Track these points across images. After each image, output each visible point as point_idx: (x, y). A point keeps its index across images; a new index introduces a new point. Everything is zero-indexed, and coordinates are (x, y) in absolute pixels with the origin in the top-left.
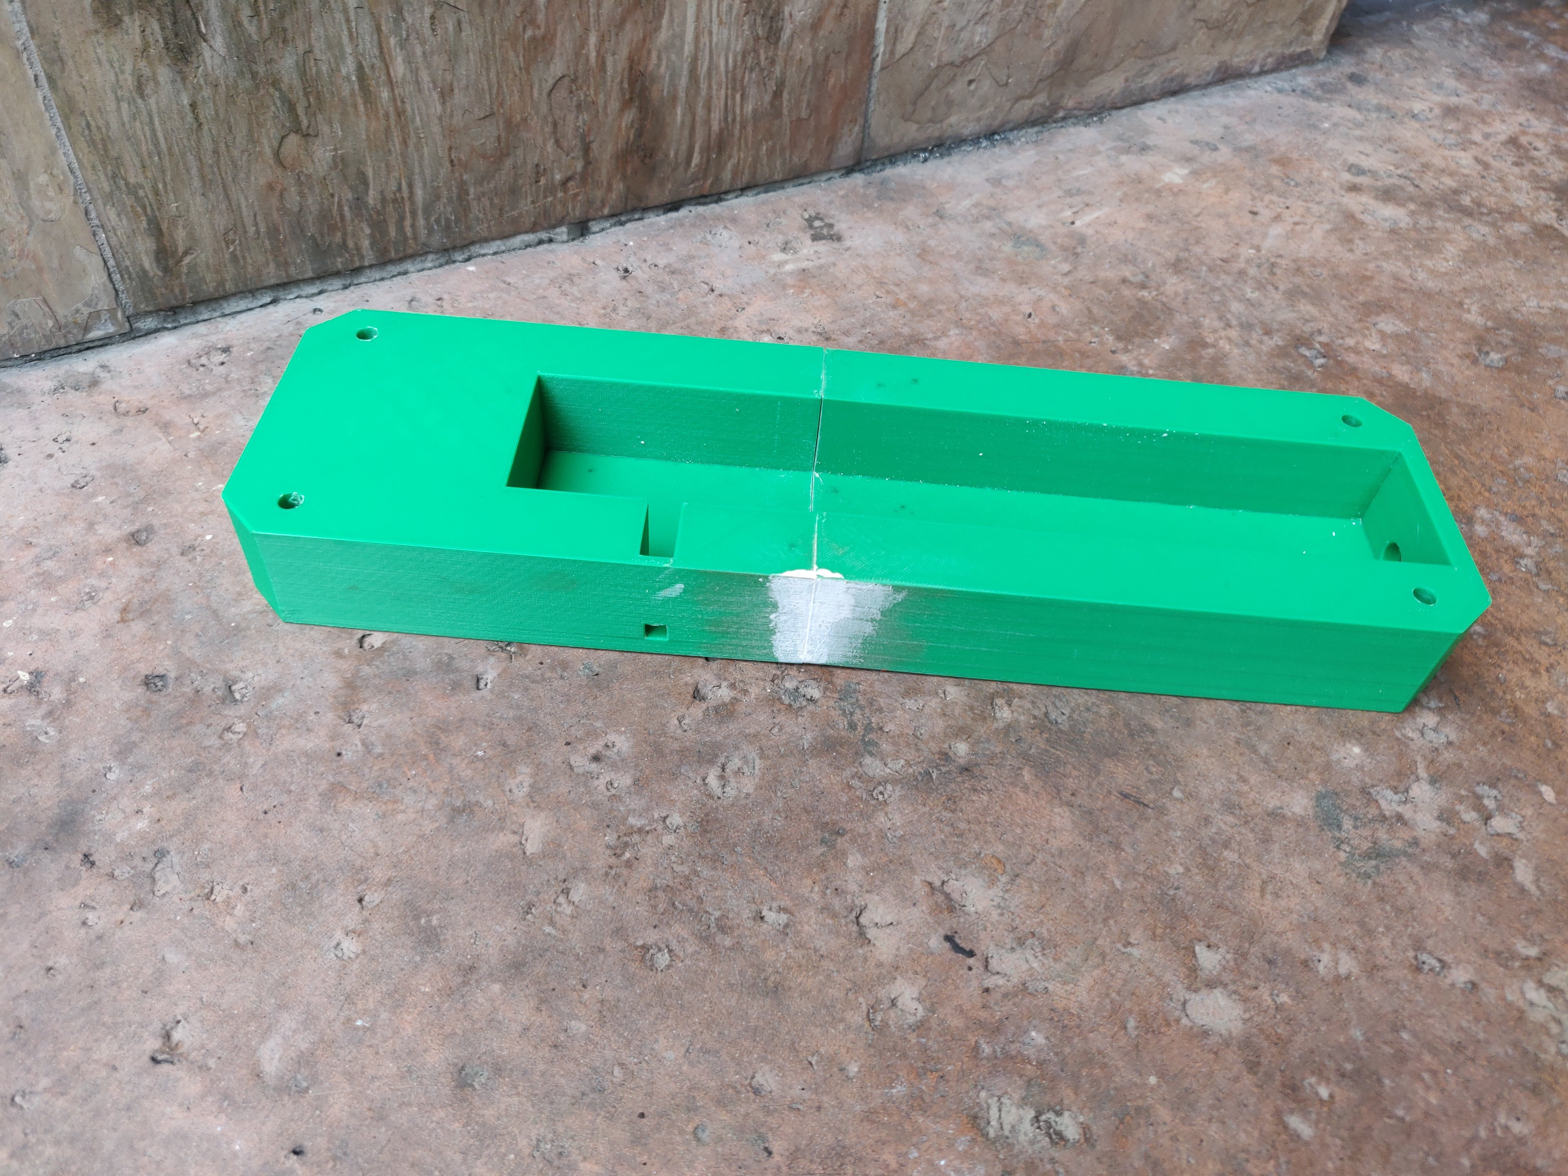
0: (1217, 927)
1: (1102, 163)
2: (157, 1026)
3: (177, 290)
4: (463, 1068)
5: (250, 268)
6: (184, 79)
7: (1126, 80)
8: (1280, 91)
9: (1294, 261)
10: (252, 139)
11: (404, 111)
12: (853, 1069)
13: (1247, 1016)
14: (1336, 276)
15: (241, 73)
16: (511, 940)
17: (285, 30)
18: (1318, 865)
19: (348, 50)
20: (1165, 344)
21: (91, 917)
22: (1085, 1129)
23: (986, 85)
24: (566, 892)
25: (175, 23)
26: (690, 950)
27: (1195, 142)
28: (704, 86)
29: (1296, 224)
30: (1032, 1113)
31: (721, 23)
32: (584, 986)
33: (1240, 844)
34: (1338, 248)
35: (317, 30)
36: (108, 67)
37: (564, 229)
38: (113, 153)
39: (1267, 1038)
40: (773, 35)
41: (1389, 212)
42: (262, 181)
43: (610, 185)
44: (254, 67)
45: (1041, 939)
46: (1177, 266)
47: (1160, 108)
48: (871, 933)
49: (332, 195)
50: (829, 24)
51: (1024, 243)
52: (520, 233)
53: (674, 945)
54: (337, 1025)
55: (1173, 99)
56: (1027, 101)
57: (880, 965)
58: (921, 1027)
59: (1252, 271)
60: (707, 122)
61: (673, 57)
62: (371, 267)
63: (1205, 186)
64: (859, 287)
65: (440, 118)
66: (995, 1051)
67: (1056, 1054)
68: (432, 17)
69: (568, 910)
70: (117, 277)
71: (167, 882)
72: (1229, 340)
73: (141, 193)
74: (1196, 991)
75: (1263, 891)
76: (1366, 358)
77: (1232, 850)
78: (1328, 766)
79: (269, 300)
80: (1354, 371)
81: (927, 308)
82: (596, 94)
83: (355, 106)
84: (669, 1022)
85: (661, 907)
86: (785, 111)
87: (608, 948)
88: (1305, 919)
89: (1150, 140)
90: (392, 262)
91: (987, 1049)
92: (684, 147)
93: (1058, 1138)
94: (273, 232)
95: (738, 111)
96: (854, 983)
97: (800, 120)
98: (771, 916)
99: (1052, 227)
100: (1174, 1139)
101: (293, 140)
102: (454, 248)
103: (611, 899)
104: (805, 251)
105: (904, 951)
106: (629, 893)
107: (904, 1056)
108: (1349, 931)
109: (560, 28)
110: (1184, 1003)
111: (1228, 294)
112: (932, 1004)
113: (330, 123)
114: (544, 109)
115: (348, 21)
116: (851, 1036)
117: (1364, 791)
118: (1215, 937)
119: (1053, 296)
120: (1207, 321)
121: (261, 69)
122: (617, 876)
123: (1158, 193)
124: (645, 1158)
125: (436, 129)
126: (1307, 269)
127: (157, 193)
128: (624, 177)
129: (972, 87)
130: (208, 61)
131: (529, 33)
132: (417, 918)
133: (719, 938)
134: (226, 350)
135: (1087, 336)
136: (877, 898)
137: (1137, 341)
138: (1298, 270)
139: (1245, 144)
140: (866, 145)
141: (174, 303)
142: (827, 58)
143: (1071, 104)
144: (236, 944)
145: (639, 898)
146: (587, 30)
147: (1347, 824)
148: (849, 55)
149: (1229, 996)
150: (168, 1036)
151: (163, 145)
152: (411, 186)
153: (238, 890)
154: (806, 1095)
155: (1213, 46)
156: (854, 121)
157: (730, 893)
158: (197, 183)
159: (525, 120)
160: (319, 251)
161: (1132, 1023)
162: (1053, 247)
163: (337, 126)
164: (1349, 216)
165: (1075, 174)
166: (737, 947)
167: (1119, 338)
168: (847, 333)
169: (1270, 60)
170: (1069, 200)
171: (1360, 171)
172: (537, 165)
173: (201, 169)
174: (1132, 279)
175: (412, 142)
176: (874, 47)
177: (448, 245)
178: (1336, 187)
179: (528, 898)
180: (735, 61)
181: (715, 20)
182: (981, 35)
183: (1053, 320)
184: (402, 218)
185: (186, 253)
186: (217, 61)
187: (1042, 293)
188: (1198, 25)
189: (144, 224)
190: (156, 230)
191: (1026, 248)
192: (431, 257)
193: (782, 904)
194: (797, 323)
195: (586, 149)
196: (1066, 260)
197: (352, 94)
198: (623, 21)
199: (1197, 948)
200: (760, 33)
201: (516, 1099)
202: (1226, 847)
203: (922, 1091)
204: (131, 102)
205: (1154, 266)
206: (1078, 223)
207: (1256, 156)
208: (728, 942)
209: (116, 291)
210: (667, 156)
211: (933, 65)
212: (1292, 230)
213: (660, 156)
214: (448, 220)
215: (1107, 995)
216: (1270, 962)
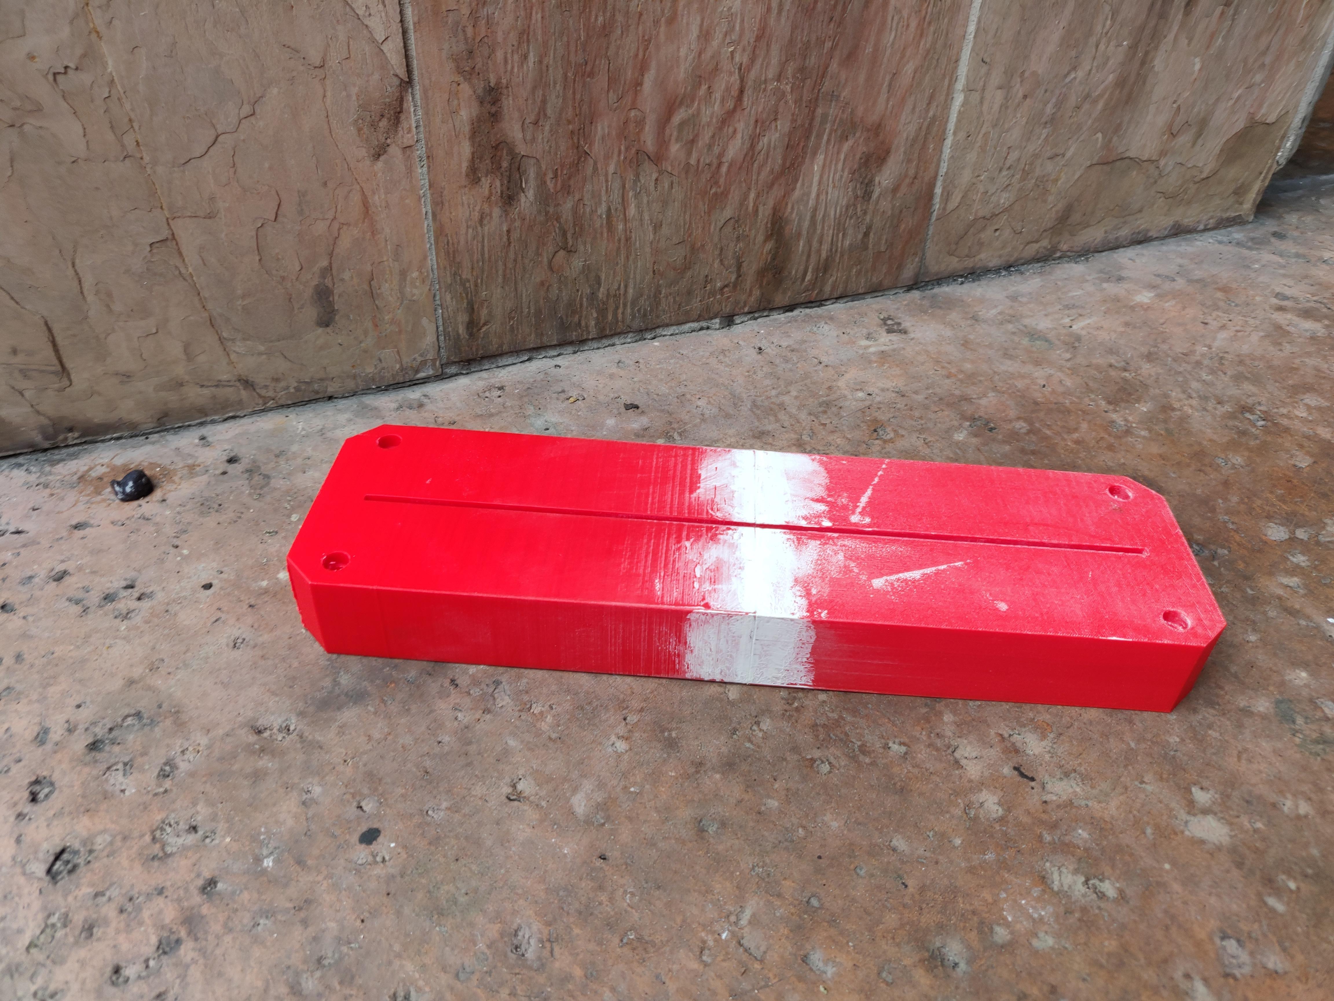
0: (1207, 777)
1: (1089, 287)
2: (508, 780)
3: (474, 349)
4: (701, 821)
5: (520, 336)
6: (506, 215)
7: (1106, 232)
8: (1220, 242)
9: (1238, 356)
10: (538, 254)
11: (630, 238)
12: (958, 842)
13: (1233, 833)
14: (1270, 367)
15: (539, 212)
16: (724, 749)
17: (569, 186)
18: (1279, 745)
19: (604, 199)
20: (1144, 408)
21: (460, 715)
22: (1121, 891)
23: (1007, 233)
24: (758, 723)
25: (509, 182)
26: (843, 764)
27: (1159, 276)
28: (819, 227)
29: (1237, 331)
30: (1083, 879)
31: (834, 187)
32: (775, 780)
33: (1220, 727)
34: (1271, 348)
35: (588, 187)
36: (466, 207)
37: (717, 320)
38: (458, 260)
39: (1249, 848)
40: (867, 195)
41: (1308, 325)
42: (538, 280)
43: (751, 291)
44: (548, 209)
45: (1081, 774)
46: (1149, 357)
47: (1130, 252)
48: (963, 762)
49: (578, 291)
50: (904, 189)
51: (1037, 339)
52: (689, 322)
53: (832, 759)
54: (618, 789)
55: (1139, 246)
56: (1034, 245)
57: (970, 781)
58: (1002, 820)
59: (1206, 362)
60: (819, 251)
61: (801, 208)
62: (593, 339)
63: (1167, 305)
64: (923, 364)
65: (651, 243)
66: (1054, 839)
67: (1097, 845)
68: (657, 180)
69: (760, 735)
70: (442, 338)
71: (502, 700)
72: (1191, 406)
73: (468, 285)
74: (1195, 815)
75: (1239, 758)
76: (1296, 422)
77: (1215, 730)
78: (1283, 684)
79: (526, 358)
80: (1287, 430)
81: (971, 378)
82: (750, 230)
83: (602, 233)
84: (833, 805)
85: (821, 737)
86: (870, 246)
87: (788, 759)
88: (1272, 778)
89: (1124, 273)
90: (606, 337)
91: (1047, 838)
92: (802, 268)
93: (1102, 896)
94: (538, 312)
95: (840, 245)
96: (955, 791)
97: (880, 252)
98: (895, 747)
99: (1056, 329)
100: (1185, 903)
101: (562, 253)
102: (647, 330)
103: (788, 730)
104: (882, 340)
105: (986, 774)
106: (799, 727)
107: (992, 836)
108: (1305, 788)
109: (733, 188)
110: (1186, 822)
111: (1188, 376)
112: (1009, 807)
113: (585, 244)
114: (716, 239)
115: (607, 181)
116: (954, 822)
117: (1311, 701)
118: (1205, 783)
119: (1059, 374)
120: (1174, 394)
121: (551, 210)
122: (790, 716)
123: (1132, 308)
124: (824, 882)
125: (648, 250)
126: (1248, 362)
127: (476, 285)
128: (761, 286)
129: (997, 234)
130: (523, 205)
131: (713, 190)
132: (662, 732)
133: (861, 758)
134: (501, 388)
135: (1086, 400)
136: (965, 741)
137: (1123, 405)
138: (1241, 362)
139: (1196, 278)
140: (922, 271)
141: (471, 357)
142: (901, 212)
143: (1065, 247)
144: (550, 738)
145: (806, 730)
146: (749, 189)
147: (1300, 721)
148: (915, 209)
149: (1219, 820)
150: (514, 786)
151: (486, 256)
152: (626, 287)
153: (547, 707)
154: (928, 854)
155: (1169, 210)
156: (915, 254)
157: (866, 731)
158: (500, 280)
159: (703, 246)
160: (564, 327)
161: (1149, 831)
162: (1057, 342)
163: (588, 246)
164: (1278, 327)
165: (1070, 294)
166: (874, 763)
167: (1110, 403)
168: (916, 393)
169: (1211, 221)
170: (1067, 312)
171: (1286, 298)
172: (707, 276)
173: (504, 271)
174: (1116, 365)
175: (631, 258)
176: (932, 205)
177: (643, 327)
178: (1267, 308)
179: (733, 725)
180: (841, 212)
181: (831, 185)
182: (1005, 199)
183: (1061, 389)
184: (617, 308)
185: (485, 324)
186: (528, 204)
187: (1052, 372)
188: (1159, 195)
189: (465, 305)
190: (471, 309)
191: (1038, 342)
192: (630, 335)
193: (902, 740)
194: (880, 385)
195: (739, 266)
196: (1067, 351)
197: (601, 226)
198: (772, 184)
199: (1193, 789)
200: (859, 193)
201: (737, 841)
202: (1210, 729)
203: (1005, 858)
204: (475, 228)
205: (1132, 356)
206: (1074, 327)
207: (1205, 286)
208: (867, 760)
209: (439, 347)
210: (790, 273)
211: (971, 218)
212: (1235, 335)
213: (786, 273)
214: (645, 310)
215: (1130, 812)
216: (1247, 802)
